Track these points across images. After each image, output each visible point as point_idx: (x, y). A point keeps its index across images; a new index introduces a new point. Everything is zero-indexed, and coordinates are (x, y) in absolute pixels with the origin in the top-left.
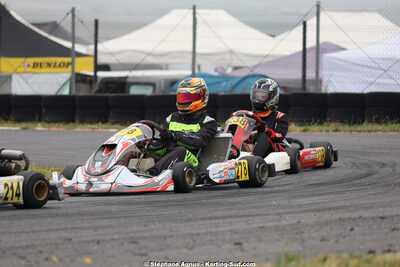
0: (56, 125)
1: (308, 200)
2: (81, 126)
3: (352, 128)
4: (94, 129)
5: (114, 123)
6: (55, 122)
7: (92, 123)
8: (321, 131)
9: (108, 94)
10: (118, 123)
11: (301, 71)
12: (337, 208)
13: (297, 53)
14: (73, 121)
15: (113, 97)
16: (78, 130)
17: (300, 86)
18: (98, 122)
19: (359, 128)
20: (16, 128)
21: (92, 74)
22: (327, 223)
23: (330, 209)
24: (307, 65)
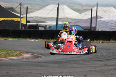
0: (15, 38)
1: (101, 63)
2: (22, 39)
3: (108, 42)
4: (27, 40)
5: (33, 39)
6: (15, 37)
7: (26, 38)
8: (98, 42)
9: (31, 30)
10: (34, 38)
11: (90, 24)
12: (112, 65)
13: (89, 19)
14: (20, 37)
15: (33, 30)
16: (22, 40)
17: (90, 29)
18: (28, 38)
19: (109, 42)
20: (3, 39)
21: (25, 23)
22: (111, 70)
23: (110, 65)
24: (92, 22)
